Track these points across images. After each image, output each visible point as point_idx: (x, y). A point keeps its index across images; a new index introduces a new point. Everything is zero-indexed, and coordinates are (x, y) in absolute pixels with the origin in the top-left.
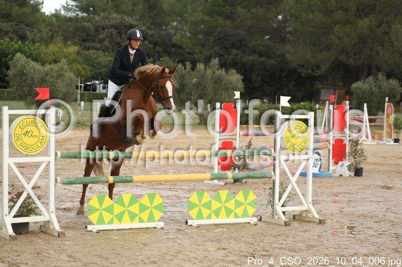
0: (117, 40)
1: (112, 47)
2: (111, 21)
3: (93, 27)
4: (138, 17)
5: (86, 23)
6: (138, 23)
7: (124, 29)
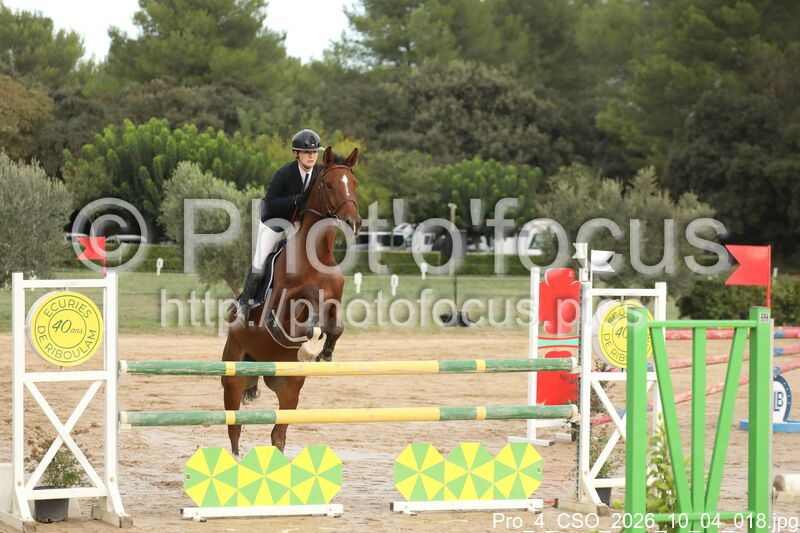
0: (460, 123)
1: (448, 142)
2: (448, 78)
3: (403, 95)
4: (513, 67)
5: (387, 85)
6: (513, 81)
7: (479, 98)
